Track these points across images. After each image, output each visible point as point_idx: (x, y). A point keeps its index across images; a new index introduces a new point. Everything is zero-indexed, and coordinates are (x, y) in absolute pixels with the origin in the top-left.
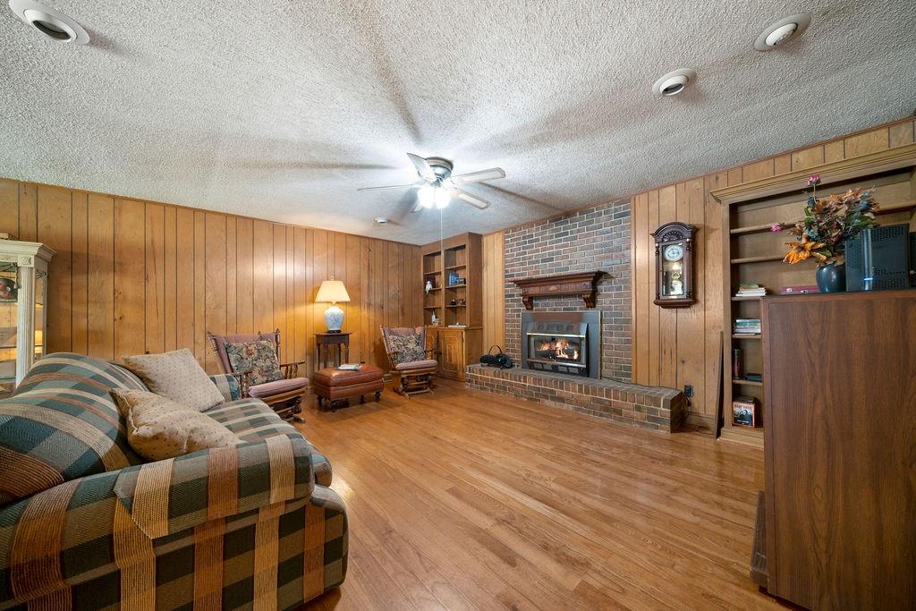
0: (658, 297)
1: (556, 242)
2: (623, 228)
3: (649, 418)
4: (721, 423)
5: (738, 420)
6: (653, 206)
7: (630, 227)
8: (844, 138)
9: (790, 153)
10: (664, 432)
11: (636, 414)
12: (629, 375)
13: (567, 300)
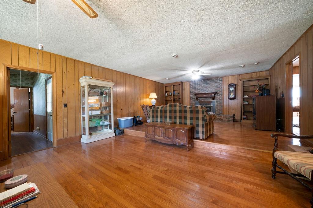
0: (229, 98)
1: (205, 85)
2: (220, 83)
3: (229, 120)
4: (241, 120)
5: (244, 119)
6: (227, 80)
7: (222, 83)
8: (259, 72)
9: (252, 73)
10: (232, 122)
11: (226, 120)
12: (222, 113)
13: (207, 98)
